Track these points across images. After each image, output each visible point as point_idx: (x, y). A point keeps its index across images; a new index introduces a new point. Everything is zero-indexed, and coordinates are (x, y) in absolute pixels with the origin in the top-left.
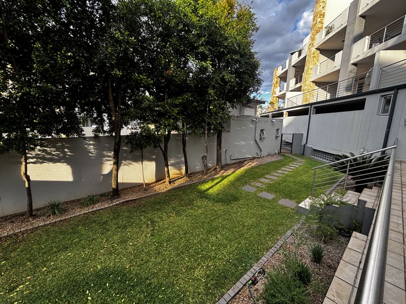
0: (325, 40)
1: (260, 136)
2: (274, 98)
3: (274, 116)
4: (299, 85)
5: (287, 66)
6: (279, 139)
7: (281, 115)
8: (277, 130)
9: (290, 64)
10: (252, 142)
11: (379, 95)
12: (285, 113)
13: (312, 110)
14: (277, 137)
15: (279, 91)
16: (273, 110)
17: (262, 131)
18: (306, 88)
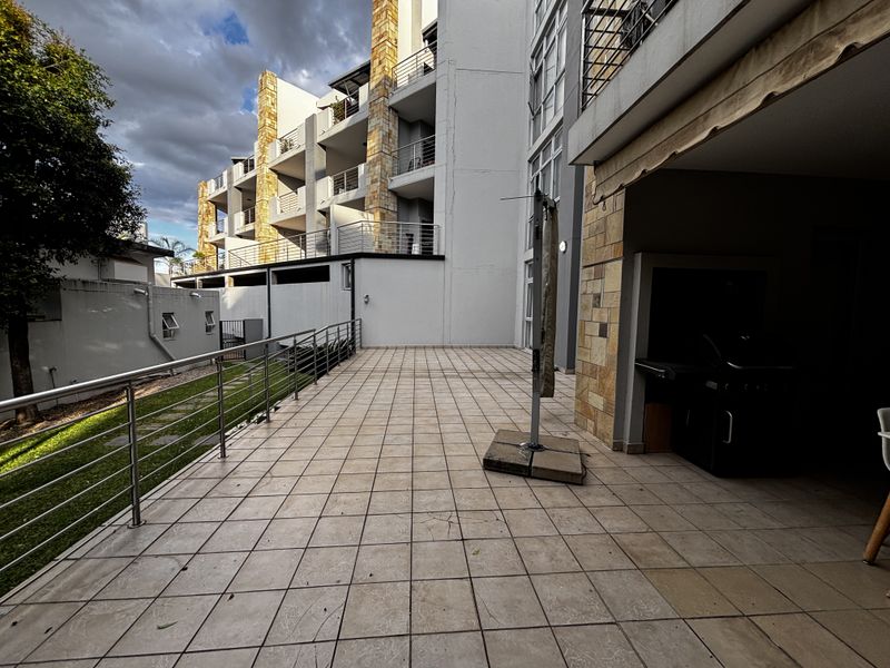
0: (281, 160)
1: (165, 327)
2: (207, 246)
3: (207, 284)
4: (250, 227)
5: (225, 184)
6: (216, 331)
7: (220, 283)
8: (208, 314)
9: (230, 182)
10: (143, 344)
11: (340, 263)
12: (227, 279)
13: (272, 278)
14: (208, 329)
15: (214, 232)
16: (205, 271)
17: (168, 316)
18: (262, 234)
